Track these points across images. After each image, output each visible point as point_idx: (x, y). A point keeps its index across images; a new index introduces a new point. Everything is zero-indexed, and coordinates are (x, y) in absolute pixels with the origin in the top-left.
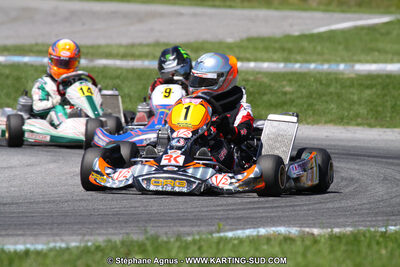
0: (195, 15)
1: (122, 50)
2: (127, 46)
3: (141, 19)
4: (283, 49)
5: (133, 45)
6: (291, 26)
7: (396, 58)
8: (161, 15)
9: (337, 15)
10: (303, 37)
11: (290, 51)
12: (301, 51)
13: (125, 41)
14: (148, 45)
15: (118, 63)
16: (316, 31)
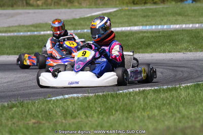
0: (35, 13)
1: (5, 29)
2: (6, 28)
3: (12, 16)
4: (73, 25)
5: (9, 27)
6: (76, 14)
7: (120, 25)
8: (20, 14)
9: (94, 9)
10: (81, 19)
11: (76, 25)
12: (80, 25)
13: (6, 25)
14: (16, 26)
15: (3, 34)
16: (86, 16)
